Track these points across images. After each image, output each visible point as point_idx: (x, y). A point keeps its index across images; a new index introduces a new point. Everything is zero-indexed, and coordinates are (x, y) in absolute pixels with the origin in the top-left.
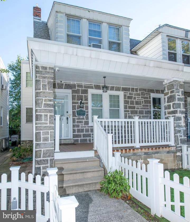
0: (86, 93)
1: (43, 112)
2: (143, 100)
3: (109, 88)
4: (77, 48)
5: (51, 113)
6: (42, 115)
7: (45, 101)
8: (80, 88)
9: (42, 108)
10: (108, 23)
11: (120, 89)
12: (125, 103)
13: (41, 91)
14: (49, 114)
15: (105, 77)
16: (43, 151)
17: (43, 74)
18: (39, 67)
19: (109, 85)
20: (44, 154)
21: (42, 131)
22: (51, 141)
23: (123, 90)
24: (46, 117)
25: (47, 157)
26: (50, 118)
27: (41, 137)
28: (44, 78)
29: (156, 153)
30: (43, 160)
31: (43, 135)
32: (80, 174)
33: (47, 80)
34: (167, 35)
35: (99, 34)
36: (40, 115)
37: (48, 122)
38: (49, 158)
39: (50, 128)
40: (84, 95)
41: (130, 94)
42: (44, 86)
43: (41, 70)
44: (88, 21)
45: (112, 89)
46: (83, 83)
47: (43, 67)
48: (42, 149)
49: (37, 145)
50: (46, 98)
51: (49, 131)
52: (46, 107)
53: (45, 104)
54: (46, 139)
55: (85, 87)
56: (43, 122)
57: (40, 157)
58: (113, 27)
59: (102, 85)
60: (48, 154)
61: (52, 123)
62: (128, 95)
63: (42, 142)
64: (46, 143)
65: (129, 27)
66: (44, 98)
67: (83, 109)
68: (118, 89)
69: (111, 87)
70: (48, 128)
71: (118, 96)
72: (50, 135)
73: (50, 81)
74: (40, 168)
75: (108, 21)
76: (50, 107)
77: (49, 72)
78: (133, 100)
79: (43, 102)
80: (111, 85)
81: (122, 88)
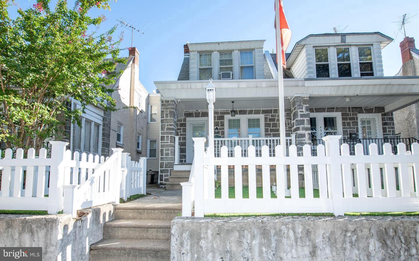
0: (222, 119)
1: (166, 134)
2: (289, 121)
3: (247, 112)
4: (190, 83)
5: (171, 134)
6: (165, 136)
7: (167, 126)
8: (216, 115)
9: (165, 131)
10: (239, 50)
11: (260, 112)
12: (265, 126)
13: (165, 118)
14: (169, 135)
15: (233, 102)
16: (165, 163)
17: (167, 106)
18: (163, 101)
19: (246, 109)
20: (165, 165)
21: (164, 148)
22: (171, 156)
23: (264, 113)
24: (168, 138)
25: (168, 168)
26: (171, 138)
27: (164, 153)
28: (167, 109)
29: (272, 170)
30: (165, 170)
31: (165, 151)
32: (186, 179)
33: (169, 110)
34: (313, 46)
35: (230, 61)
36: (163, 136)
37: (169, 141)
38: (169, 169)
39: (171, 146)
40: (220, 121)
41: (272, 116)
42: (167, 115)
43: (164, 103)
44: (219, 53)
45: (251, 112)
46: (219, 110)
47: (166, 101)
48: (165, 162)
49: (161, 158)
50: (168, 124)
51: (170, 148)
52: (167, 130)
53: (167, 128)
54: (167, 154)
55: (221, 113)
56: (165, 141)
57: (163, 168)
58: (245, 52)
59: (239, 110)
60: (169, 165)
61: (172, 142)
62: (269, 117)
63: (164, 156)
64: (167, 157)
65: (263, 48)
66: (166, 124)
67: (219, 135)
68: (257, 112)
69: (249, 111)
70: (169, 146)
71: (258, 120)
72: (171, 151)
73: (171, 111)
74: (162, 175)
75: (239, 48)
76: (170, 130)
77: (170, 104)
78: (275, 122)
79: (166, 127)
80: (249, 108)
81: (262, 110)
